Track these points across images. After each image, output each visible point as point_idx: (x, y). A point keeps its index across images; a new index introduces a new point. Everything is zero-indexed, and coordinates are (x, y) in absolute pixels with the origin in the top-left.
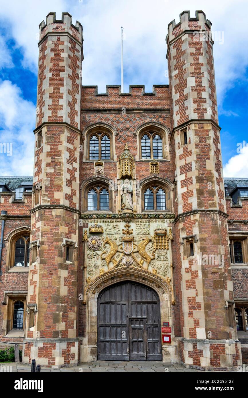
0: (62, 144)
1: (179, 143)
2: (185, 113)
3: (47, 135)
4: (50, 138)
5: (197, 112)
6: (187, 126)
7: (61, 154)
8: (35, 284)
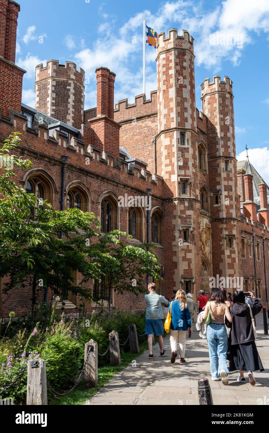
2: (228, 149)
6: (229, 160)
8: (189, 261)
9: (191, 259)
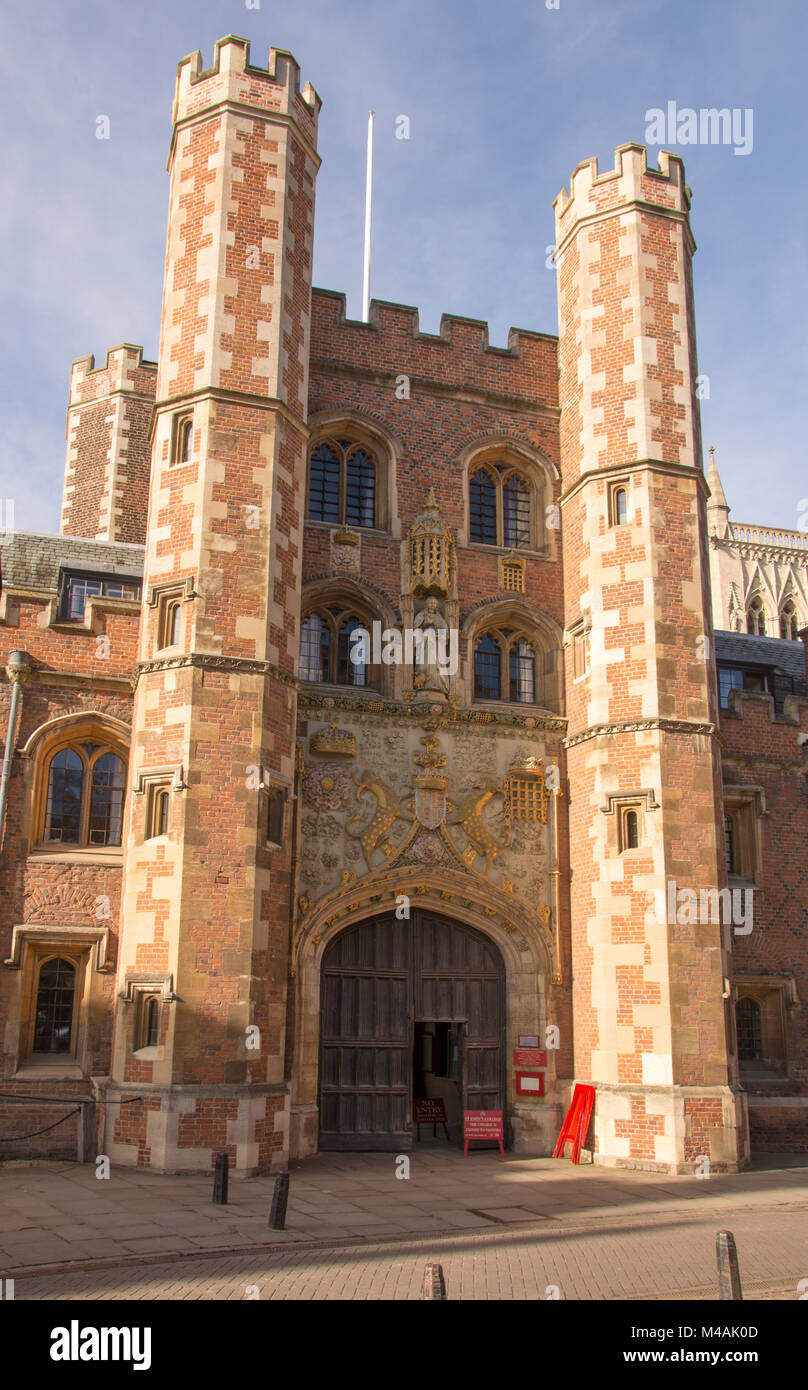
0: (264, 467)
1: (602, 518)
2: (625, 436)
3: (218, 428)
4: (227, 442)
5: (660, 441)
6: (631, 475)
7: (261, 497)
8: (161, 909)
9: (168, 901)
